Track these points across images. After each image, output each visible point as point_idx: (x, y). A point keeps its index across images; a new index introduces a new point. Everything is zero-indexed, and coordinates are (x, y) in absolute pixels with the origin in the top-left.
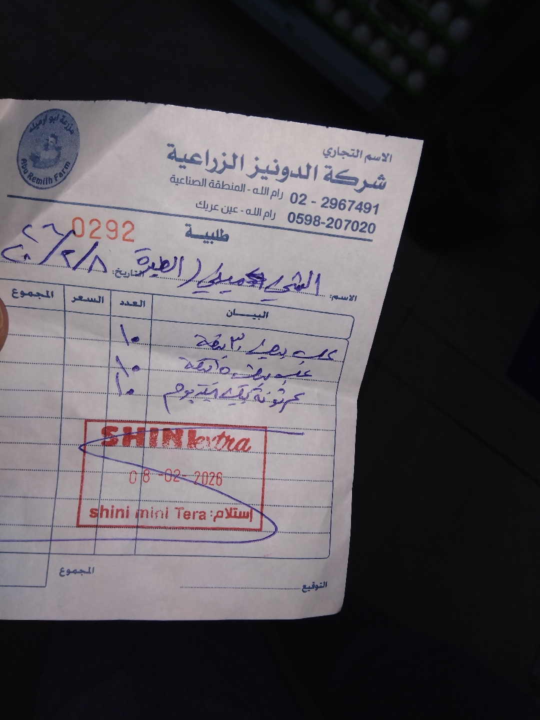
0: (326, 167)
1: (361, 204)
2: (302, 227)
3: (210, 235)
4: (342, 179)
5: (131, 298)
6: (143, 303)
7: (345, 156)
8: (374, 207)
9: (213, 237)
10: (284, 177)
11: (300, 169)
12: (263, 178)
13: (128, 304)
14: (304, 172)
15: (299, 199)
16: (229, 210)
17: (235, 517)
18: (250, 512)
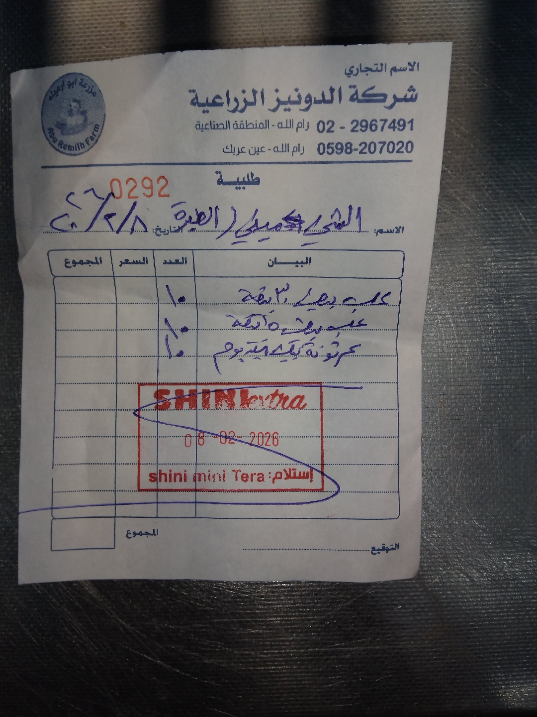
0: (350, 87)
1: (394, 121)
2: (335, 157)
3: (241, 180)
4: (370, 98)
5: (173, 256)
6: (185, 261)
7: (369, 72)
8: (409, 123)
9: (244, 183)
10: (308, 105)
11: (323, 95)
12: (285, 110)
13: (171, 263)
14: (328, 97)
15: (326, 127)
16: (257, 150)
17: (295, 477)
18: (309, 471)
